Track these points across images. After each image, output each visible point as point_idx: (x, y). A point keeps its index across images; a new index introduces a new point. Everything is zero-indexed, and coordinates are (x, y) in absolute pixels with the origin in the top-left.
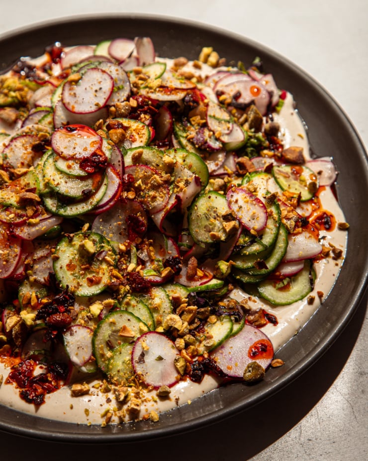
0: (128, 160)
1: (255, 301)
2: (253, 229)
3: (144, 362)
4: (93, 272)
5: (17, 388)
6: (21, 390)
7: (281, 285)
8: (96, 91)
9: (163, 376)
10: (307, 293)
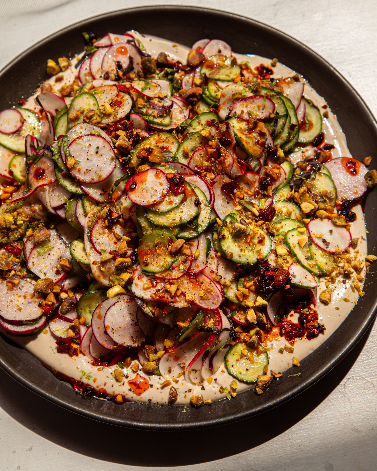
0: (184, 161)
1: (307, 150)
2: (270, 114)
3: (329, 243)
4: (254, 237)
5: (301, 339)
6: (305, 337)
7: (308, 125)
8: (97, 153)
9: (343, 237)
10: (320, 114)
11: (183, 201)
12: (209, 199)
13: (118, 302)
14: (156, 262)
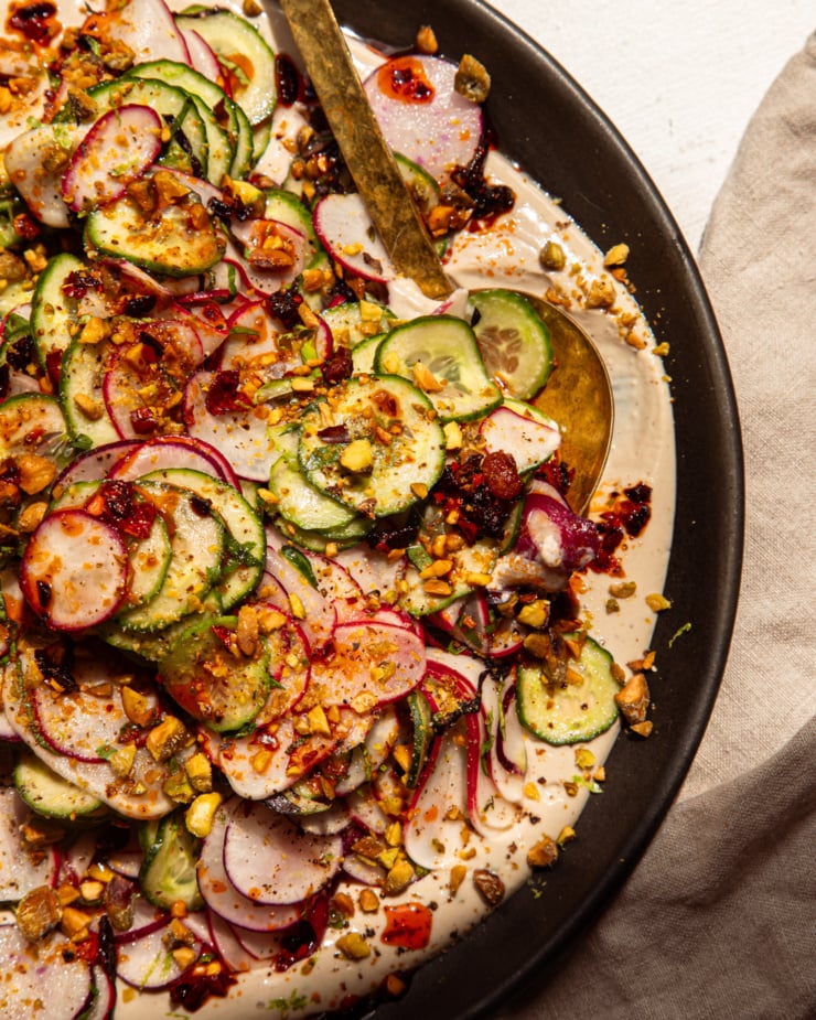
1: (284, 125)
5: (625, 548)
7: (239, 72)
10: (238, 18)
11: (172, 534)
12: (213, 472)
13: (228, 828)
14: (231, 697)
